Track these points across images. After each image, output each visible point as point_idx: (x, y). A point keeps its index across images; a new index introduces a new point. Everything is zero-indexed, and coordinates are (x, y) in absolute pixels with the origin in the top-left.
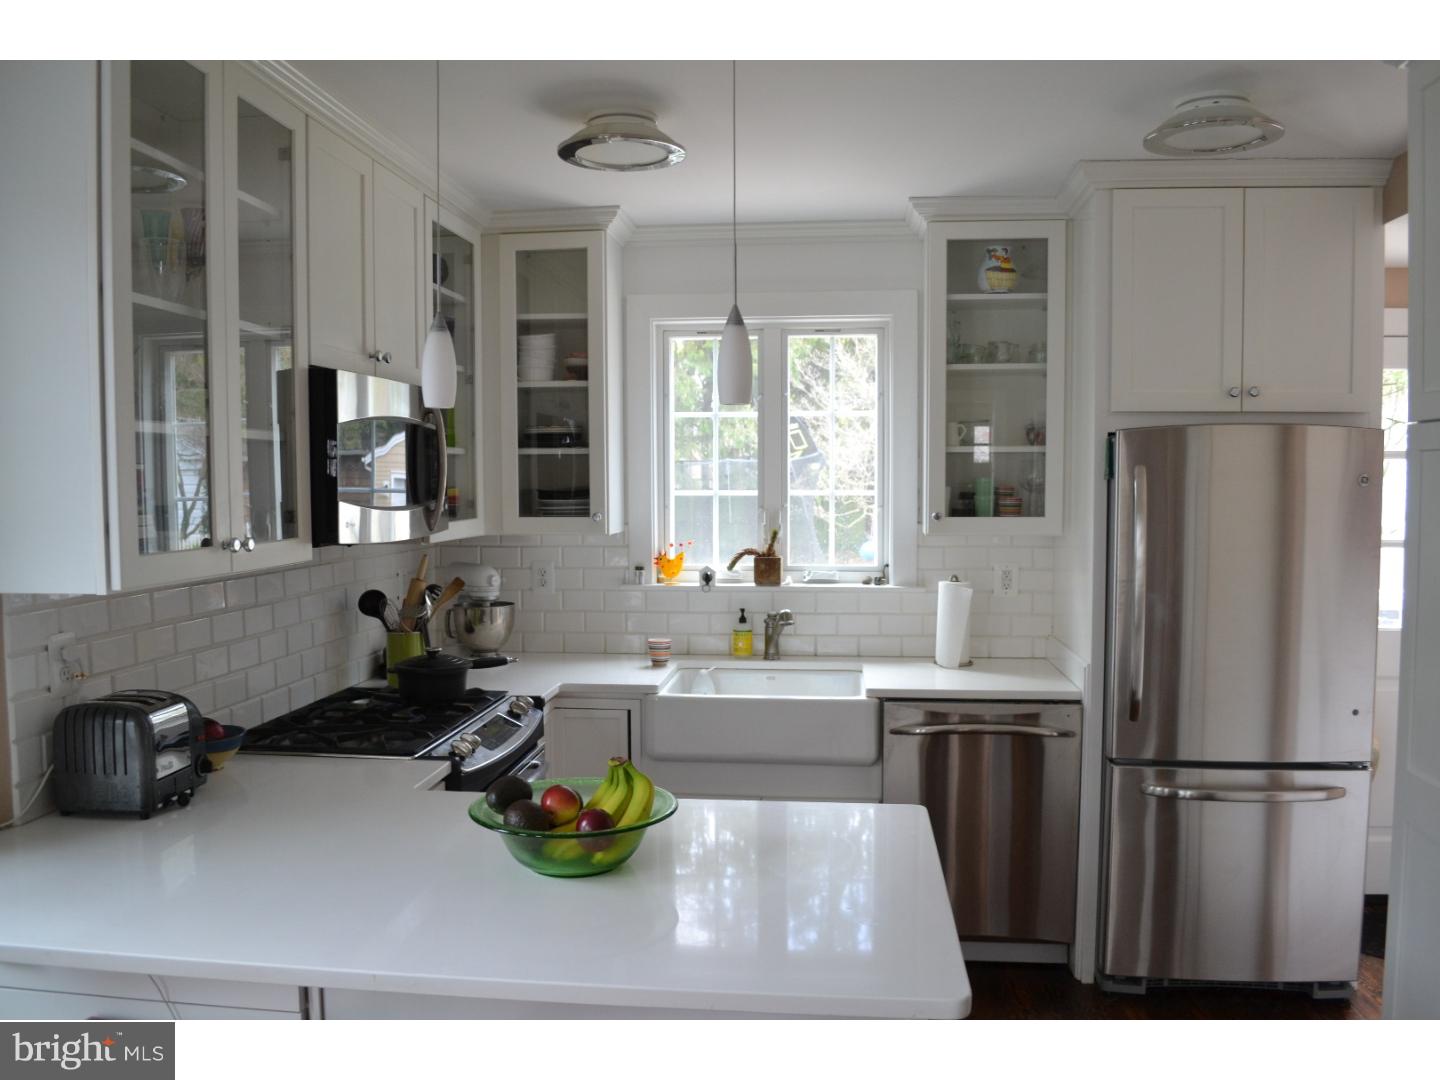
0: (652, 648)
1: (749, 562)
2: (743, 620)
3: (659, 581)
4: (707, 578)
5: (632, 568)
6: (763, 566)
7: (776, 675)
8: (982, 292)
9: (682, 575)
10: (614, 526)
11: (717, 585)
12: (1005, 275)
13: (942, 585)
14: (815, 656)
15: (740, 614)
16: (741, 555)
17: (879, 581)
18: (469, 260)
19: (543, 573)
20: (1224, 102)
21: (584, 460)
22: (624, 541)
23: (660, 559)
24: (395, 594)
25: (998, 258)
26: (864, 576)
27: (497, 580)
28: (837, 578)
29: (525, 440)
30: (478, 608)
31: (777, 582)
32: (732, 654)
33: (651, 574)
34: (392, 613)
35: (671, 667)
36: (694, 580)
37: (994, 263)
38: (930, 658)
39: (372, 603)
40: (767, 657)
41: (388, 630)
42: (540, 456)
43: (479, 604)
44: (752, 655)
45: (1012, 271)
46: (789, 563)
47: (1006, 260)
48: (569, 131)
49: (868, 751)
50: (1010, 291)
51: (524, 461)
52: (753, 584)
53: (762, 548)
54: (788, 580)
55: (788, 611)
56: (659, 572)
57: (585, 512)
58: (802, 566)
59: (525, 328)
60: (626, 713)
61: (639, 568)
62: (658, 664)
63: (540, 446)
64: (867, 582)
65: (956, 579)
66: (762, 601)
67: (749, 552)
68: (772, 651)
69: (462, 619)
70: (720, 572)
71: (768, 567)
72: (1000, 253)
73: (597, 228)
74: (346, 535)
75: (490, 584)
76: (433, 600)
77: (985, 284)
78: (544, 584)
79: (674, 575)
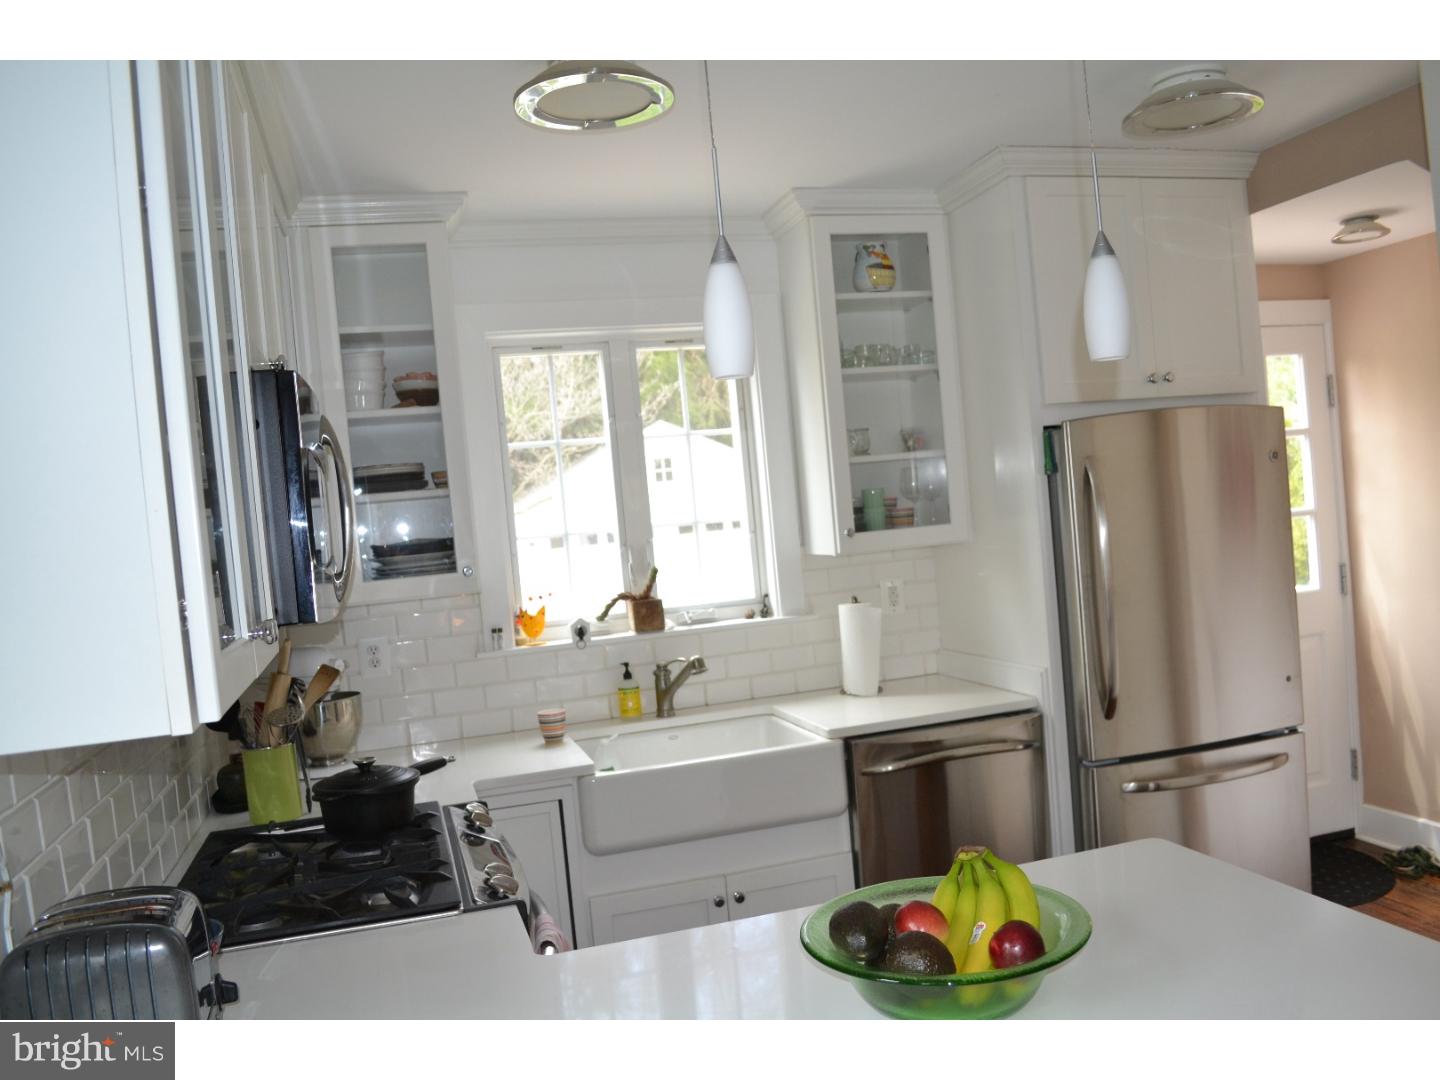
0: (544, 722)
1: (623, 608)
2: (628, 675)
3: (518, 644)
4: (580, 632)
5: (488, 633)
6: (644, 611)
7: (676, 733)
8: (865, 291)
9: (546, 633)
11: (593, 639)
12: (883, 272)
13: (844, 610)
14: (707, 706)
15: (624, 669)
16: (614, 601)
17: (763, 613)
19: (374, 650)
21: (448, 506)
23: (522, 614)
25: (877, 255)
26: (746, 610)
28: (716, 616)
31: (661, 627)
32: (624, 716)
33: (508, 636)
35: (570, 740)
36: (567, 638)
37: (874, 260)
38: (831, 689)
40: (660, 714)
44: (643, 716)
45: (891, 268)
47: (885, 257)
52: (632, 633)
53: (638, 591)
54: (670, 624)
55: (697, 656)
56: (518, 633)
57: (449, 567)
60: (557, 803)
61: (497, 631)
62: (552, 741)
64: (751, 616)
65: (855, 600)
66: (646, 652)
67: (624, 596)
68: (666, 707)
71: (648, 611)
72: (878, 248)
73: (439, 219)
77: (866, 283)
78: (375, 664)
79: (536, 634)
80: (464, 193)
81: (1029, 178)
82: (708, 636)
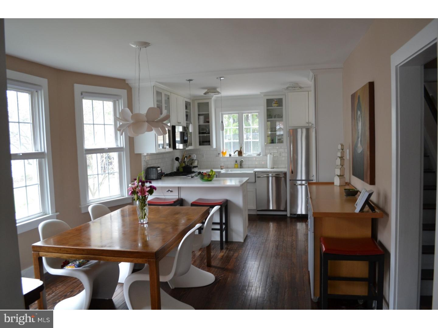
0: (221, 166)
1: (237, 153)
2: (236, 162)
4: (230, 155)
5: (218, 154)
8: (273, 107)
9: (226, 155)
10: (214, 146)
11: (232, 156)
12: (275, 104)
13: (268, 155)
14: (249, 168)
17: (259, 155)
18: (190, 105)
19: (203, 155)
20: (293, 85)
21: (209, 136)
22: (216, 149)
23: (222, 152)
24: (180, 158)
26: (256, 154)
27: (195, 156)
28: (252, 155)
29: (200, 133)
30: (192, 161)
31: (242, 156)
32: (235, 168)
33: (221, 155)
34: (180, 160)
35: (224, 170)
36: (228, 156)
37: (274, 102)
38: (267, 168)
39: (177, 159)
40: (240, 168)
41: (180, 163)
42: (202, 136)
43: (193, 160)
44: (238, 168)
45: (277, 103)
46: (244, 152)
47: (277, 102)
48: (205, 91)
49: (254, 181)
50: (277, 107)
51: (199, 137)
52: (238, 156)
53: (239, 150)
54: (244, 155)
55: (243, 160)
56: (222, 155)
57: (210, 145)
58: (246, 153)
59: (199, 115)
60: (216, 175)
61: (219, 154)
62: (222, 169)
63: (202, 134)
64: (257, 155)
65: (271, 154)
66: (239, 159)
67: (237, 151)
68: (241, 167)
69: (190, 163)
70: (232, 154)
71: (240, 153)
72: (275, 100)
73: (211, 99)
74: (177, 148)
75: (194, 157)
76: (186, 158)
77: (273, 106)
78: (203, 157)
79: (225, 155)
82: (250, 158)
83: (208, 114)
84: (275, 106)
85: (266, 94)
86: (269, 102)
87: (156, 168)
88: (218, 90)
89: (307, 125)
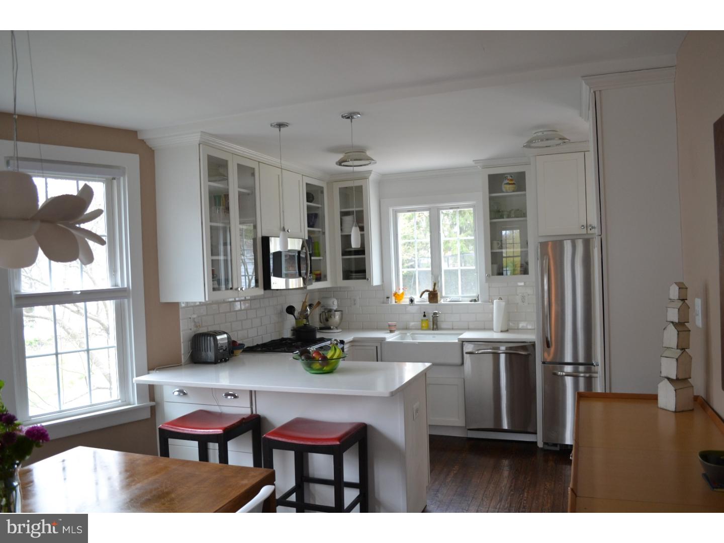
0: (391, 325)
1: (426, 295)
2: (425, 316)
3: (396, 302)
4: (412, 301)
5: (386, 298)
6: (431, 296)
7: (436, 336)
8: (503, 192)
9: (403, 300)
10: (376, 282)
11: (415, 303)
12: (511, 186)
13: (495, 302)
14: (453, 329)
15: (423, 314)
16: (424, 292)
17: (475, 301)
18: (322, 192)
19: (355, 300)
20: (545, 133)
21: (364, 260)
22: (381, 288)
23: (395, 294)
25: (508, 180)
26: (470, 299)
27: (336, 303)
28: (460, 300)
29: (343, 255)
30: (327, 314)
31: (437, 302)
32: (422, 329)
33: (393, 300)
34: (296, 313)
35: (397, 333)
36: (407, 302)
37: (507, 181)
38: (491, 329)
39: (290, 310)
40: (433, 329)
41: (296, 319)
42: (355, 259)
43: (330, 311)
44: (429, 329)
45: (514, 184)
46: (444, 294)
47: (512, 180)
48: (340, 156)
49: (459, 361)
50: (514, 191)
51: (343, 260)
52: (428, 303)
53: (431, 289)
54: (442, 301)
55: (437, 312)
56: (395, 300)
57: (365, 278)
58: (447, 296)
59: (344, 214)
60: (375, 347)
61: (388, 298)
62: (391, 331)
63: (355, 255)
64: (471, 301)
65: (500, 299)
66: (432, 309)
67: (427, 291)
68: (435, 327)
69: (324, 317)
70: (417, 299)
71: (433, 296)
72: (509, 178)
73: (366, 178)
74: (273, 287)
75: (334, 304)
76: (310, 308)
77: (504, 190)
78: (355, 304)
79: (400, 300)
80: (371, 171)
81: (537, 157)
82: (455, 306)
83: (362, 212)
84: (507, 190)
85: (486, 163)
86: (495, 182)
87: (214, 335)
88: (369, 153)
89: (584, 231)
